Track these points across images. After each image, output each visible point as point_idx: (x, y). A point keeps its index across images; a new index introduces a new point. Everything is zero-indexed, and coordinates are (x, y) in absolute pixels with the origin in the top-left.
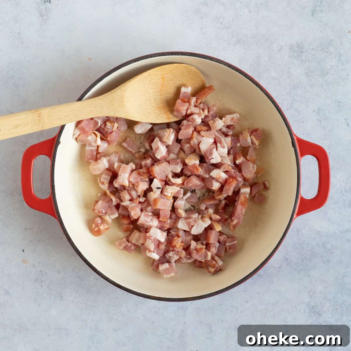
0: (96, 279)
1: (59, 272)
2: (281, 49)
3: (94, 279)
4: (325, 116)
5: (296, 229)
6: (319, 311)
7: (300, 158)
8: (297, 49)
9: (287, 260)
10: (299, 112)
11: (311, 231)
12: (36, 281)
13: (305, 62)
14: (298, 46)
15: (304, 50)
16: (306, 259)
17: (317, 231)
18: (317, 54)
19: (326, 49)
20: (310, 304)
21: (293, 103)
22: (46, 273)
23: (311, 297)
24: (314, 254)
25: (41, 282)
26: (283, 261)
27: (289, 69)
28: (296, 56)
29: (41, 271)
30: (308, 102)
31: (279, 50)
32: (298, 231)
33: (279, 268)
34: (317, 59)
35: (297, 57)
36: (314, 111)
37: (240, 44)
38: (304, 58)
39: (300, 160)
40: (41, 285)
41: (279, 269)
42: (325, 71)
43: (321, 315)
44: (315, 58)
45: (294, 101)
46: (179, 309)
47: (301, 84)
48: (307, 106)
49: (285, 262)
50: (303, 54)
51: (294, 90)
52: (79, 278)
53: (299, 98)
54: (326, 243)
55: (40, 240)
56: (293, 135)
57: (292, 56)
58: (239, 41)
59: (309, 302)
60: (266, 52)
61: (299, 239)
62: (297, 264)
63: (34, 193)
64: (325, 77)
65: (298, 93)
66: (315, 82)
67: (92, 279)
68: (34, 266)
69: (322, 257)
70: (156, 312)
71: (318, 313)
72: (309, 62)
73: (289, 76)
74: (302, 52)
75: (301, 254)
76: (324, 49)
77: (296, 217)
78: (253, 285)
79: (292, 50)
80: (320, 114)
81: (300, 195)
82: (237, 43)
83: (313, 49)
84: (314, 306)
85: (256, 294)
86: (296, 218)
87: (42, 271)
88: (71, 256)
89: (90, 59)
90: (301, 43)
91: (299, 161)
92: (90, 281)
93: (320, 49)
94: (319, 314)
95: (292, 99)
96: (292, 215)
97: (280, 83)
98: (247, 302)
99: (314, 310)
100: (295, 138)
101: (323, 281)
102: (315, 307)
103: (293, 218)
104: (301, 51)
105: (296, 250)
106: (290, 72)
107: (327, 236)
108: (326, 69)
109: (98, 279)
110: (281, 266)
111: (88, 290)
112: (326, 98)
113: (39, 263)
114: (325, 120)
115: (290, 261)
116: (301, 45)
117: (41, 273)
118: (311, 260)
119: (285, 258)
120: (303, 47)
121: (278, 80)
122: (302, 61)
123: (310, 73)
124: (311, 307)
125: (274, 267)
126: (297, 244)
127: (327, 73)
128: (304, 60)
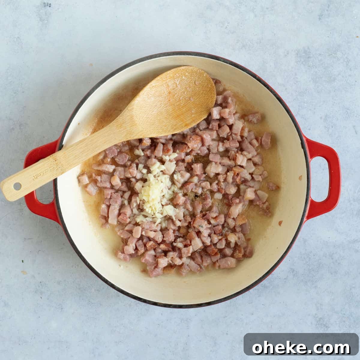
1: (59, 283)
2: (288, 54)
3: (95, 290)
4: (332, 123)
5: (303, 239)
6: (326, 324)
7: (310, 160)
8: (304, 54)
9: (293, 271)
10: (305, 119)
11: (318, 241)
12: (36, 292)
13: (312, 68)
14: (305, 52)
15: (312, 56)
16: (313, 270)
17: (324, 241)
18: (324, 60)
19: (334, 55)
20: (317, 316)
22: (45, 284)
23: (318, 309)
24: (321, 265)
25: (42, 293)
26: (289, 272)
27: (296, 75)
28: (303, 62)
29: (41, 282)
30: (315, 109)
31: (285, 56)
32: (305, 241)
33: (285, 279)
34: (325, 65)
36: (321, 118)
37: (246, 49)
38: (311, 64)
39: (310, 161)
40: (41, 296)
42: (333, 77)
43: (328, 328)
44: (322, 63)
45: (300, 108)
46: (182, 321)
47: (308, 91)
48: (314, 113)
49: (292, 273)
50: (309, 59)
51: (301, 96)
52: (79, 289)
53: (305, 105)
54: (333, 254)
55: (39, 250)
56: (303, 136)
57: (299, 61)
58: (244, 46)
59: (316, 314)
60: (272, 57)
61: (306, 250)
62: (304, 275)
63: (36, 198)
64: (333, 83)
65: (305, 100)
66: (322, 88)
67: (93, 290)
68: (33, 277)
69: (329, 267)
70: (159, 325)
71: (324, 325)
72: (316, 68)
73: (296, 82)
74: (309, 58)
75: (308, 265)
76: (332, 55)
77: (306, 220)
78: (259, 296)
79: (299, 56)
80: (328, 121)
81: (310, 197)
82: (242, 48)
83: (320, 55)
84: (321, 318)
85: (262, 305)
86: (306, 222)
87: (42, 282)
88: (72, 267)
89: (91, 65)
90: (308, 48)
91: (308, 163)
93: (327, 54)
94: (327, 327)
95: (299, 106)
96: (302, 219)
97: (286, 89)
98: (253, 314)
99: (321, 323)
100: (304, 139)
101: (331, 292)
103: (303, 221)
104: (308, 56)
105: (303, 260)
106: (297, 78)
107: (334, 246)
108: (334, 75)
109: (99, 291)
110: (287, 277)
111: (90, 301)
112: (334, 105)
113: (39, 274)
114: (332, 127)
115: (296, 272)
116: (308, 51)
117: (41, 284)
118: (318, 271)
119: (291, 269)
120: (310, 52)
121: (284, 86)
122: (309, 66)
123: (318, 80)
124: (318, 319)
125: (280, 279)
126: (304, 254)
127: (334, 80)
128: (311, 66)
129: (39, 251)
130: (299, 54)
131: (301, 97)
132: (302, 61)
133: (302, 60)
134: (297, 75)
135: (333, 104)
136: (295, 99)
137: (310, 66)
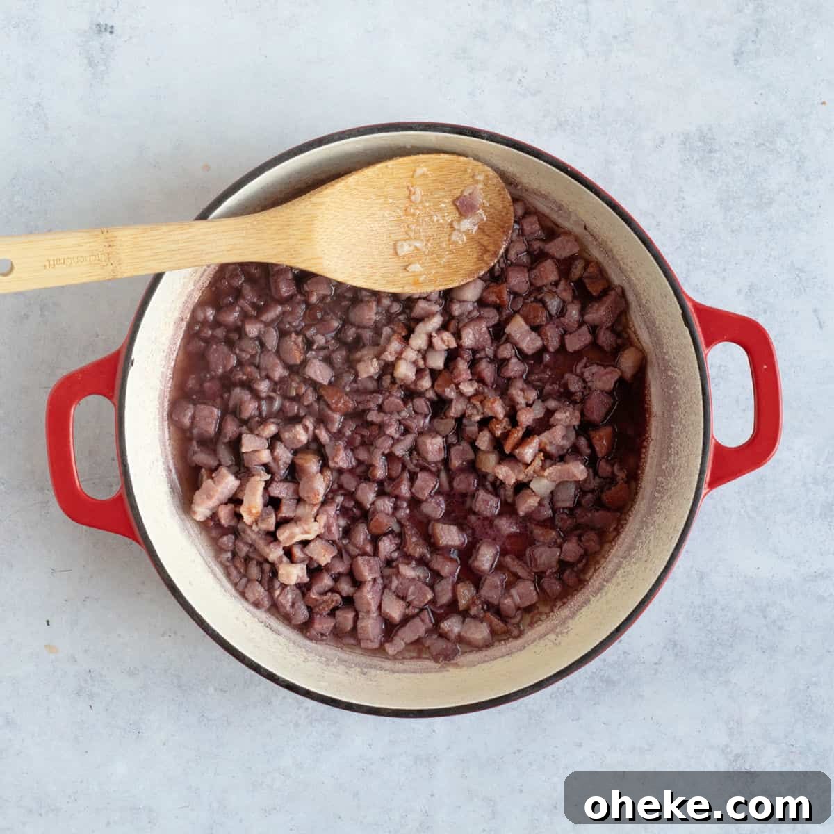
0: (222, 690)
1: (133, 673)
2: (662, 143)
3: (215, 690)
4: (766, 302)
5: (697, 571)
6: (751, 767)
7: (706, 352)
8: (699, 144)
9: (675, 645)
10: (703, 294)
12: (78, 694)
13: (719, 174)
14: (702, 138)
15: (717, 147)
16: (720, 644)
17: (746, 576)
18: (746, 156)
19: (768, 144)
20: (729, 750)
21: (688, 271)
22: (101, 675)
23: (731, 733)
24: (739, 632)
25: (91, 696)
26: (665, 647)
27: (681, 191)
28: (697, 161)
29: (90, 671)
30: (725, 270)
31: (657, 147)
32: (702, 576)
33: (656, 664)
34: (748, 168)
35: (699, 163)
36: (739, 291)
37: (564, 131)
38: (717, 165)
39: (706, 355)
40: (91, 703)
41: (657, 666)
42: (767, 196)
44: (741, 165)
45: (691, 268)
46: (418, 762)
47: (709, 228)
48: (724, 279)
49: (671, 650)
50: (712, 154)
51: (692, 240)
52: (180, 687)
53: (703, 260)
54: (768, 605)
55: (86, 598)
56: (684, 297)
57: (688, 159)
59: (727, 746)
60: (626, 150)
61: (704, 597)
62: (699, 655)
63: (80, 486)
64: (767, 210)
65: (703, 248)
66: (742, 221)
67: (211, 690)
68: (74, 659)
69: (757, 637)
70: (363, 769)
72: (728, 174)
73: (680, 209)
74: (711, 151)
75: (708, 630)
76: (763, 144)
77: (708, 492)
78: (595, 704)
79: (688, 146)
80: (754, 297)
82: (556, 129)
83: (737, 144)
84: (737, 756)
85: (602, 725)
87: (92, 671)
88: (163, 636)
89: (207, 168)
90: (710, 129)
92: (208, 694)
93: (754, 143)
95: (688, 264)
97: (658, 224)
98: (580, 745)
99: (739, 765)
100: (689, 305)
101: (761, 695)
102: (741, 758)
103: (701, 494)
104: (710, 147)
105: (697, 621)
106: (684, 199)
107: (770, 589)
108: (769, 191)
109: (225, 692)
110: (660, 659)
111: (203, 716)
112: (768, 261)
113: (86, 651)
114: (765, 312)
115: (682, 647)
116: (709, 135)
117: (91, 676)
118: (731, 646)
119: (670, 641)
120: (714, 139)
121: (653, 216)
122: (711, 171)
123: (731, 202)
124: (731, 757)
125: (644, 663)
126: (699, 607)
127: (771, 202)
128: (716, 170)
129: (87, 600)
130: (687, 144)
131: (693, 243)
132: (695, 159)
133: (696, 157)
134: (683, 191)
135: (766, 259)
136: (679, 248)
137: (714, 171)
